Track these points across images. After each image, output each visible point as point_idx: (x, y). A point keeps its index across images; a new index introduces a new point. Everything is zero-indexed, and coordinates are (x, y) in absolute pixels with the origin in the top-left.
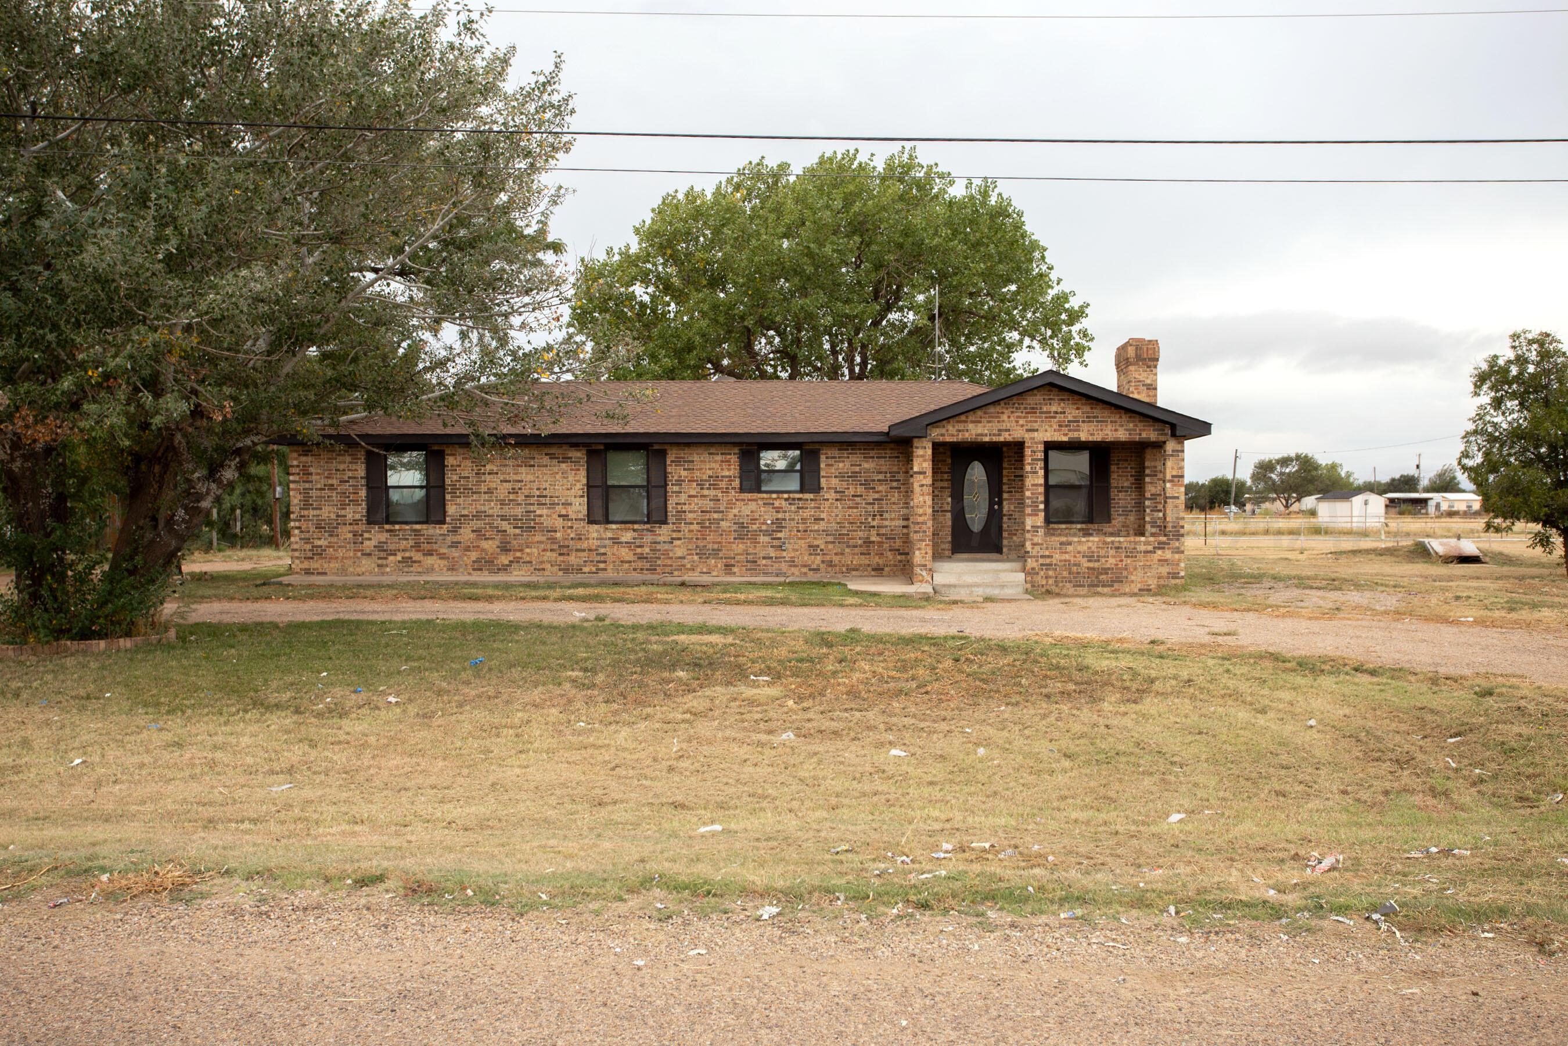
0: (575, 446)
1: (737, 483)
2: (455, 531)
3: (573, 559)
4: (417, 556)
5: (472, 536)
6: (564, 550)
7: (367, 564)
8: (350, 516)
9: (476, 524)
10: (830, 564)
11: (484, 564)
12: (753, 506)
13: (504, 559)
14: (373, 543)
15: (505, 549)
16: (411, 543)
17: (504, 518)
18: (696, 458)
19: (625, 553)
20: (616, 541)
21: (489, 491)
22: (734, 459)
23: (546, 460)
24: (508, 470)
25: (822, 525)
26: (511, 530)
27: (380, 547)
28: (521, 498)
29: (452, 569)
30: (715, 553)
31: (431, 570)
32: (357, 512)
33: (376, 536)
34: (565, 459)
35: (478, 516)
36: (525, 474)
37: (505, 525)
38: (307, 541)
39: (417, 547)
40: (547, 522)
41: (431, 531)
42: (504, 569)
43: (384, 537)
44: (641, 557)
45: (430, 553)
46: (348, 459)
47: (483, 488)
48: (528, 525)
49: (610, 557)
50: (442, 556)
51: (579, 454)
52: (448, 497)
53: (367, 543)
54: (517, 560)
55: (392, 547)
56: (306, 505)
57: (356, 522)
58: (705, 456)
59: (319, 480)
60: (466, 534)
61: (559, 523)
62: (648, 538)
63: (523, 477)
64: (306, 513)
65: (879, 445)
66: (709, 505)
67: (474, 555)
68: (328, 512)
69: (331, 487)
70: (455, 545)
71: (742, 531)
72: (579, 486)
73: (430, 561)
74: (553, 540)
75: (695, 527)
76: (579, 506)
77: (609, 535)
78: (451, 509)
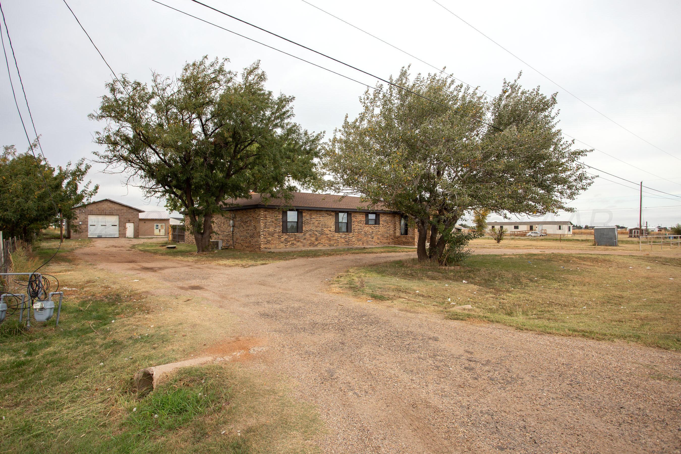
0: (333, 211)
1: (365, 222)
2: (305, 235)
3: (332, 242)
4: (295, 242)
5: (309, 236)
6: (330, 240)
7: (282, 245)
8: (277, 231)
9: (310, 233)
10: (381, 242)
11: (312, 244)
12: (368, 228)
13: (316, 243)
14: (284, 239)
15: (317, 240)
16: (294, 238)
17: (316, 231)
18: (357, 215)
19: (343, 240)
20: (341, 237)
21: (313, 224)
22: (364, 216)
23: (326, 215)
24: (318, 217)
25: (379, 233)
26: (318, 235)
27: (286, 240)
28: (320, 225)
29: (304, 246)
30: (360, 240)
31: (299, 246)
32: (279, 229)
33: (285, 237)
34: (330, 215)
35: (311, 230)
36: (322, 219)
37: (316, 233)
38: (265, 238)
39: (295, 239)
40: (326, 232)
41: (299, 235)
42: (316, 245)
43: (286, 237)
44: (346, 241)
45: (298, 241)
46: (277, 213)
47: (312, 223)
48: (322, 233)
49: (340, 242)
50: (301, 242)
51: (333, 214)
52: (303, 225)
53: (282, 239)
54: (319, 243)
55: (289, 240)
56: (265, 227)
57: (279, 232)
58: (359, 215)
59: (269, 220)
60: (307, 235)
61: (329, 232)
62: (348, 236)
63: (321, 219)
64: (265, 229)
65: (389, 213)
66: (359, 228)
67: (309, 242)
68: (271, 229)
69: (273, 222)
70: (305, 239)
71: (366, 234)
72: (333, 222)
73: (298, 244)
74: (327, 237)
75: (357, 233)
76: (333, 228)
77: (340, 235)
78: (304, 229)
